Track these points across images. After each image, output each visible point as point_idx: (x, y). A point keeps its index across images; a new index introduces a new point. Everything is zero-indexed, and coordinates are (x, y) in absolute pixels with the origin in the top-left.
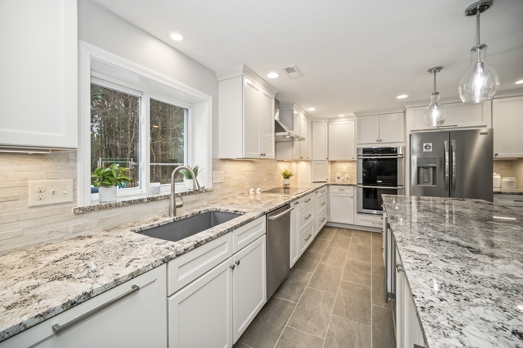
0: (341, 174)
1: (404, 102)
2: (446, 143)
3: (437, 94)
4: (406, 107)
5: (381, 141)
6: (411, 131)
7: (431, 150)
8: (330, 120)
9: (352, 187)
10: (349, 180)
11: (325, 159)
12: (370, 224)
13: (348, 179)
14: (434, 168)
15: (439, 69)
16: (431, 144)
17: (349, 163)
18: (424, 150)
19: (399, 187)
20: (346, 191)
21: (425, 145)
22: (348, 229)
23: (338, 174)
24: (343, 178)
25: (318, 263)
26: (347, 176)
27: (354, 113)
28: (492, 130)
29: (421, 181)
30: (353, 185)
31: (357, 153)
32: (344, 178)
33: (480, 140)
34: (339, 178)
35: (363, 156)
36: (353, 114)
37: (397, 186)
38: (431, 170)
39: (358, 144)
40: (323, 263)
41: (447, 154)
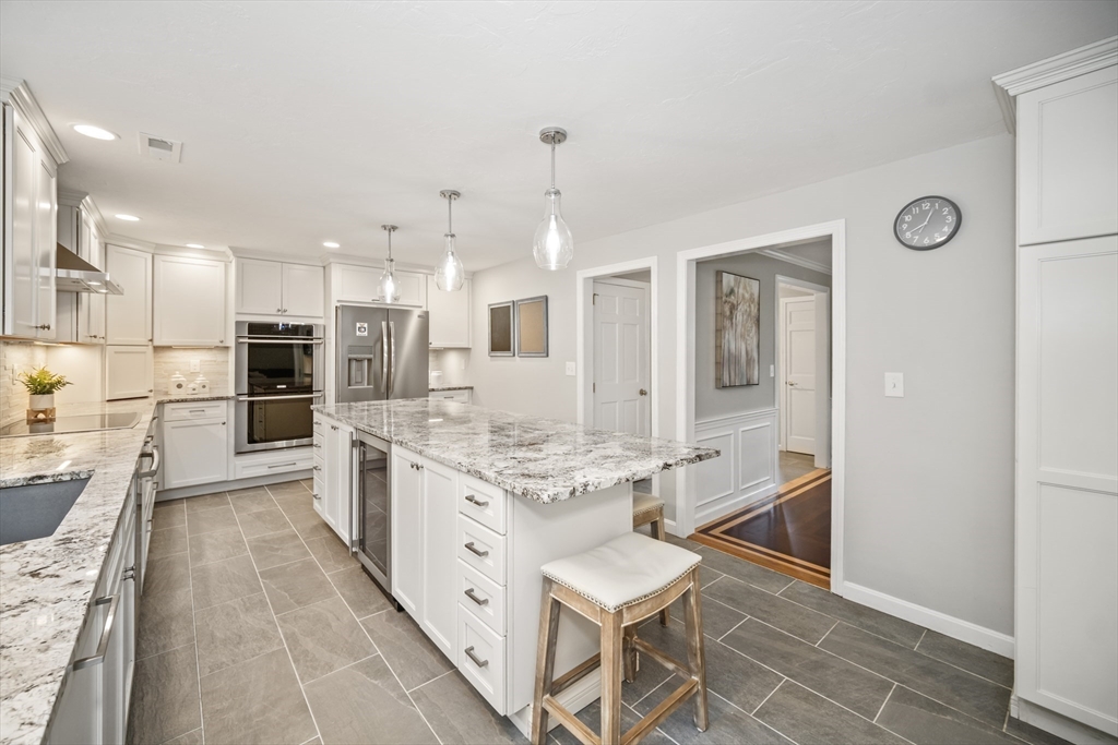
0: (185, 376)
1: (334, 254)
2: (384, 324)
3: (392, 260)
4: (331, 260)
5: (285, 311)
6: (338, 301)
7: (366, 334)
8: (158, 250)
9: (224, 403)
10: (207, 389)
11: (144, 340)
12: (264, 471)
13: (204, 387)
14: (369, 360)
15: (394, 228)
16: (366, 325)
17: (204, 352)
18: (358, 333)
19: (314, 395)
20: (209, 412)
21: (358, 325)
22: (215, 494)
23: (178, 377)
24: (192, 385)
25: (187, 569)
26: (200, 379)
27: (231, 248)
28: (427, 313)
29: (353, 382)
30: (227, 399)
31: (236, 333)
32: (196, 386)
33: (413, 324)
34: (179, 386)
35: (249, 338)
36: (224, 248)
37: (312, 392)
38: (366, 363)
39: (238, 313)
40: (199, 565)
41: (385, 340)
